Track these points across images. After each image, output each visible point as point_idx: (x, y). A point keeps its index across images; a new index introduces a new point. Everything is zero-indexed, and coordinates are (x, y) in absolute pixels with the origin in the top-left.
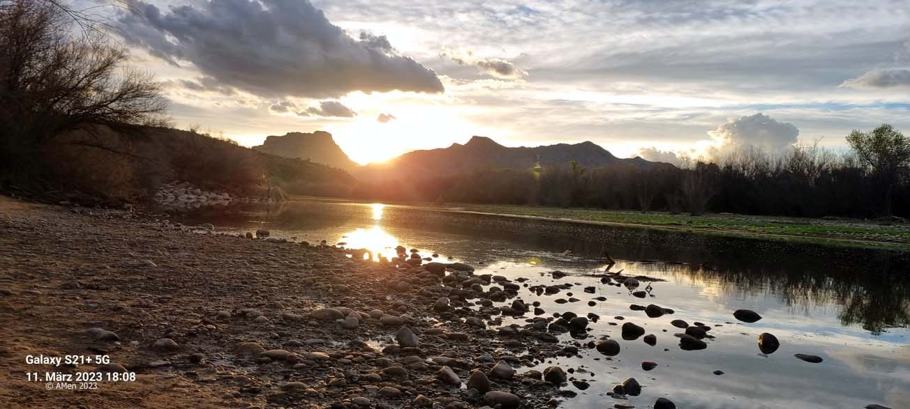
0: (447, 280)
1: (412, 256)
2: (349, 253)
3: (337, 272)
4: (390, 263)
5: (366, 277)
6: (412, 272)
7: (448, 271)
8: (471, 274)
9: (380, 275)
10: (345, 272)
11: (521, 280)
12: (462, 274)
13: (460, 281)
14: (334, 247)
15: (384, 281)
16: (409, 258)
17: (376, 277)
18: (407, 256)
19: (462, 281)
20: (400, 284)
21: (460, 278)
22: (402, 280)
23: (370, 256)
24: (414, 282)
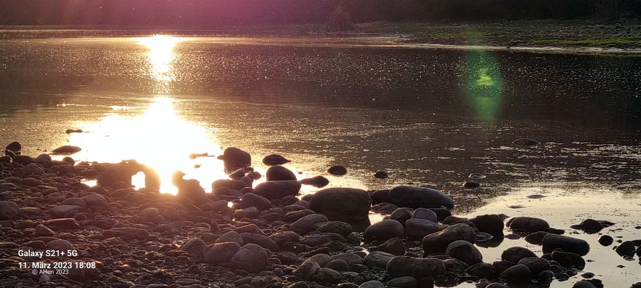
0: (377, 236)
1: (271, 175)
2: (90, 176)
3: (57, 227)
4: (210, 197)
5: (142, 238)
6: (275, 218)
7: (377, 211)
8: (445, 216)
9: (183, 231)
10: (82, 227)
11: (591, 226)
12: (419, 217)
13: (414, 235)
14: (44, 160)
15: (196, 244)
16: (263, 180)
17: (171, 235)
18: (257, 176)
19: (420, 238)
20: (242, 252)
21: (413, 226)
22: (246, 241)
23: (152, 181)
24: (282, 244)
